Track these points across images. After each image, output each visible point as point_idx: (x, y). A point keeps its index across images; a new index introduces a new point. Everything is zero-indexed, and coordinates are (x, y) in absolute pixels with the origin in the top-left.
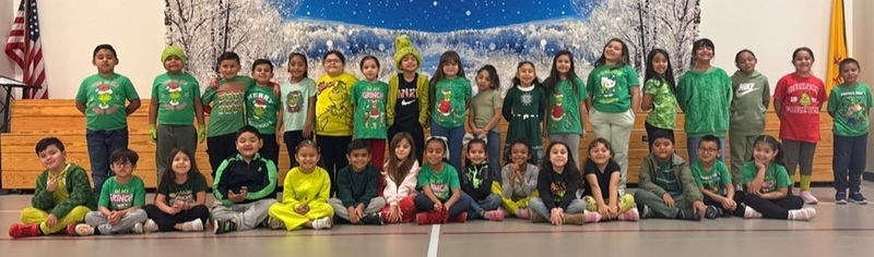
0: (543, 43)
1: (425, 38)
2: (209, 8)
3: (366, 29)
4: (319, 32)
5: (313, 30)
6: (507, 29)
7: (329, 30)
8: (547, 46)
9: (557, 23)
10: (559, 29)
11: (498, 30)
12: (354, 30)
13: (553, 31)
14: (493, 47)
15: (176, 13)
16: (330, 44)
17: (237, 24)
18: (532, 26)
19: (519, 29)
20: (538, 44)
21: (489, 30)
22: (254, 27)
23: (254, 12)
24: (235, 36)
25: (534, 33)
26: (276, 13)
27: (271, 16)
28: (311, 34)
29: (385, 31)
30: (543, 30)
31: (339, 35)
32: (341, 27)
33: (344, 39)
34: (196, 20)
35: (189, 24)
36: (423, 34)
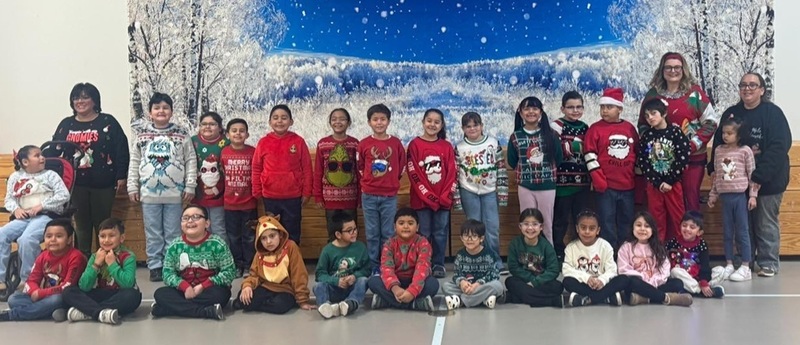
0: (576, 75)
1: (432, 72)
2: (179, 41)
3: (362, 62)
4: (307, 67)
5: (299, 64)
6: (531, 58)
7: (319, 64)
8: (581, 79)
9: (593, 50)
10: (595, 57)
11: (519, 60)
12: (348, 63)
13: (587, 60)
14: (514, 80)
15: (141, 49)
16: (319, 80)
17: (212, 59)
18: (562, 55)
19: (546, 58)
20: (569, 76)
21: (510, 61)
22: (233, 62)
23: (231, 45)
24: (210, 73)
25: (565, 64)
26: (257, 46)
27: (251, 49)
28: (298, 70)
29: (384, 64)
30: (576, 58)
31: (329, 69)
32: (332, 61)
33: (335, 74)
34: (164, 56)
35: (157, 61)
36: (430, 67)
